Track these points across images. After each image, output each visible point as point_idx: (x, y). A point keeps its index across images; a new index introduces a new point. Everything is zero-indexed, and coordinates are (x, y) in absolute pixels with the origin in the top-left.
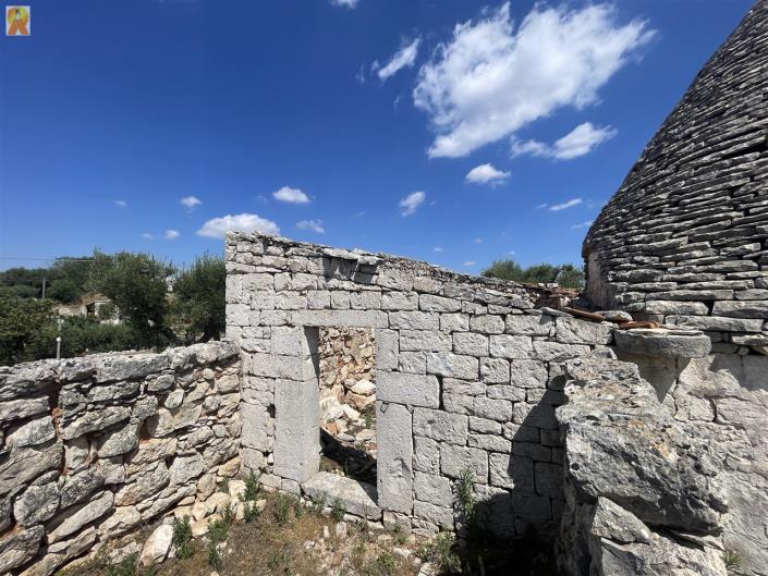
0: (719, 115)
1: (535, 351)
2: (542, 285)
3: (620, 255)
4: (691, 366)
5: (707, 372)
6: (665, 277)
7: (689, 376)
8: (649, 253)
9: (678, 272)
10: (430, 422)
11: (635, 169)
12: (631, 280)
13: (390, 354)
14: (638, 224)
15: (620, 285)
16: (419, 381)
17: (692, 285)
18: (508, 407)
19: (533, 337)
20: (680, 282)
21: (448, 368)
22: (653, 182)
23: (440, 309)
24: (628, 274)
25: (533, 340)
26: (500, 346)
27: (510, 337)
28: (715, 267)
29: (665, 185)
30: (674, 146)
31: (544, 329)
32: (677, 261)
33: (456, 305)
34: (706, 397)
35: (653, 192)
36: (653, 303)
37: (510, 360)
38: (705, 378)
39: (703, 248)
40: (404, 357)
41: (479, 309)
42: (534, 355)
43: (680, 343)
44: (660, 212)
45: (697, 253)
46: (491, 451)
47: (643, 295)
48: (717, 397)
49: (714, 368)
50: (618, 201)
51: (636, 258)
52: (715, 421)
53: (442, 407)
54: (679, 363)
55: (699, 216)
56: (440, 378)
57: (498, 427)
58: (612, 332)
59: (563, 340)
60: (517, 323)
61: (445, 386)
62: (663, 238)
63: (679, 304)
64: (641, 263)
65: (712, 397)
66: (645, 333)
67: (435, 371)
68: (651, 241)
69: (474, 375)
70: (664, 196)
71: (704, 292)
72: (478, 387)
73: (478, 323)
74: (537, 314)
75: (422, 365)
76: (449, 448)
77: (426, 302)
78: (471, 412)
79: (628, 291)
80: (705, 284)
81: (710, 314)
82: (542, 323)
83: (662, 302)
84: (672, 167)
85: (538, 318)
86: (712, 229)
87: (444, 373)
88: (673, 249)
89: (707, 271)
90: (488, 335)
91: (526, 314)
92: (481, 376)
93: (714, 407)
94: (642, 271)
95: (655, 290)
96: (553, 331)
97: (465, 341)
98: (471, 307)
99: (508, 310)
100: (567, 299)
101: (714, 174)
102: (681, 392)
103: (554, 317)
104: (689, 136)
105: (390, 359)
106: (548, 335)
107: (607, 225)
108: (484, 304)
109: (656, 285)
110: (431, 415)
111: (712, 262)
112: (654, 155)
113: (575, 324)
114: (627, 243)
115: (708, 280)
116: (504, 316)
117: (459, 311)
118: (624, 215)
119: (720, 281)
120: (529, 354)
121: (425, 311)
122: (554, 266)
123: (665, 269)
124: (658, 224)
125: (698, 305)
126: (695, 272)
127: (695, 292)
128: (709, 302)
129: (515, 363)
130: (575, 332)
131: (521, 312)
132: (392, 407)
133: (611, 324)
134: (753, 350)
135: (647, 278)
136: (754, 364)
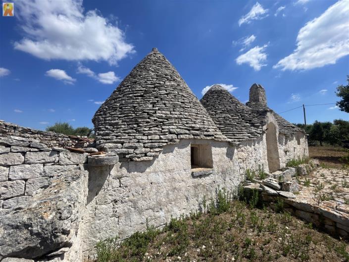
0: (135, 82)
1: (44, 172)
2: (79, 136)
4: (115, 167)
5: (119, 169)
6: (113, 134)
7: (113, 172)
8: (111, 125)
9: (117, 133)
11: (114, 93)
12: (103, 135)
14: (109, 113)
15: (99, 137)
17: (119, 137)
19: (44, 164)
20: (117, 136)
22: (116, 99)
24: (102, 132)
25: (44, 166)
27: (27, 166)
28: (127, 131)
29: (119, 101)
30: (124, 88)
31: (53, 159)
32: (117, 128)
34: (118, 178)
35: (115, 102)
36: (106, 144)
37: (26, 180)
38: (118, 171)
39: (125, 125)
41: (3, 149)
42: (44, 174)
43: (108, 159)
44: (116, 110)
45: (123, 126)
47: (105, 141)
48: (121, 178)
49: (121, 168)
51: (107, 126)
52: (120, 187)
54: (110, 167)
55: (126, 113)
58: (87, 157)
59: (62, 163)
60: (32, 157)
62: (115, 120)
63: (114, 144)
64: (107, 128)
65: (119, 178)
68: (112, 120)
70: (118, 104)
71: (122, 140)
74: (48, 151)
79: (102, 139)
80: (123, 137)
81: (122, 148)
82: (50, 155)
83: (110, 144)
84: (122, 95)
85: (48, 153)
86: (128, 119)
88: (117, 124)
89: (124, 133)
90: (9, 166)
91: (41, 151)
93: (120, 181)
94: (106, 131)
95: (109, 139)
96: (57, 159)
99: (28, 149)
100: (88, 143)
101: (132, 100)
102: (111, 179)
103: (58, 152)
104: (128, 86)
106: (54, 162)
107: (101, 112)
108: (8, 146)
109: (109, 137)
111: (126, 130)
112: (119, 90)
113: (70, 155)
114: (105, 120)
115: (124, 136)
116: (24, 153)
118: (106, 109)
119: (127, 136)
120: (41, 174)
122: (90, 128)
123: (113, 131)
124: (115, 114)
125: (119, 145)
126: (121, 133)
127: (119, 140)
128: (122, 143)
129: (29, 181)
130: (69, 159)
131: (36, 150)
133: (87, 154)
134: (131, 159)
135: (108, 134)
136: (131, 164)
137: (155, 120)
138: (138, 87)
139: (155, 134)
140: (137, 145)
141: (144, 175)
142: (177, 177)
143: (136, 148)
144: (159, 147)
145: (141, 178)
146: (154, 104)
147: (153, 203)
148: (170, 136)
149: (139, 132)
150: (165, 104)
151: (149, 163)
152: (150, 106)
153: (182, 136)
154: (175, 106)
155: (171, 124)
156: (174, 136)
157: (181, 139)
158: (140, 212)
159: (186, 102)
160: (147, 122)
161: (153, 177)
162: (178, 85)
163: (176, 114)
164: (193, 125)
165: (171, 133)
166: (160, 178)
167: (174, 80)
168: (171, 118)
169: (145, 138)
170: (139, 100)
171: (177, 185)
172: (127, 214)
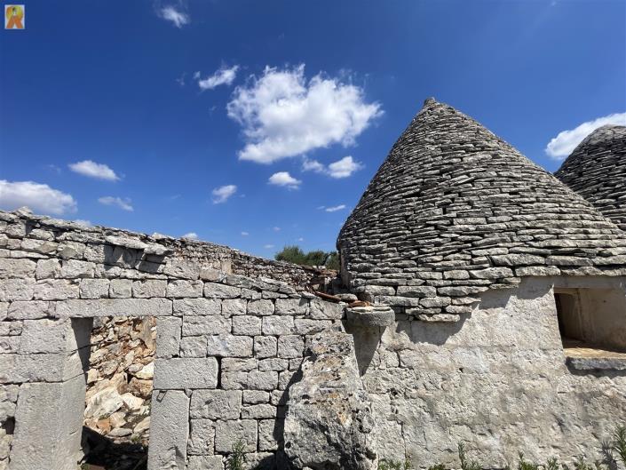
1: (295, 327)
2: (315, 266)
3: (354, 252)
4: (387, 329)
5: (395, 333)
6: (376, 269)
7: (386, 338)
8: (369, 252)
9: (382, 266)
10: (207, 403)
11: (364, 196)
12: (359, 270)
13: (172, 341)
14: (364, 232)
15: (353, 273)
16: (198, 364)
17: (388, 275)
18: (274, 376)
19: (295, 316)
20: (383, 273)
21: (227, 349)
22: (372, 206)
23: (223, 295)
24: (357, 266)
25: (294, 319)
26: (270, 325)
27: (278, 317)
28: (399, 264)
29: (377, 209)
30: (382, 185)
31: (302, 309)
32: (382, 258)
33: (236, 292)
34: (395, 350)
35: (371, 212)
36: (368, 287)
37: (277, 337)
38: (394, 338)
39: (393, 251)
40: (186, 343)
41: (255, 295)
42: (295, 331)
43: (379, 316)
44: (374, 225)
45: (391, 254)
46: (260, 419)
47: (364, 281)
48: (400, 350)
49: (398, 331)
50: (355, 215)
51: (363, 255)
52: (400, 366)
53: (219, 386)
54: (381, 330)
55: (392, 231)
56: (219, 358)
57: (267, 395)
58: (345, 309)
59: (314, 317)
60: (283, 305)
61: (223, 365)
62: (375, 243)
63: (382, 288)
64: (364, 259)
65: (398, 350)
66: (362, 311)
67: (215, 353)
68: (369, 244)
69: (249, 352)
70: (376, 216)
71: (394, 280)
72: (252, 363)
73: (254, 307)
74: (297, 298)
75: (203, 349)
76: (224, 424)
77: (210, 289)
78: (245, 386)
79: (358, 277)
80: (394, 275)
81: (396, 295)
82: (301, 304)
83: (374, 287)
84: (381, 198)
85: (298, 301)
86: (398, 240)
87: (223, 353)
88: (379, 250)
89: (395, 266)
90: (261, 316)
91: (290, 298)
92: (254, 353)
93: (399, 356)
94: (364, 264)
95: (370, 278)
96: (308, 311)
97: (242, 323)
98: (249, 293)
99: (278, 295)
100: (329, 279)
101: (400, 206)
102: (383, 349)
103: (309, 299)
105: (172, 346)
106: (305, 314)
107: (349, 231)
108: (259, 291)
109: (371, 274)
110: (209, 396)
111: (396, 261)
112: (373, 189)
113: (323, 304)
114: (359, 244)
115: (396, 272)
116: (274, 300)
117: (239, 297)
118: (357, 225)
119: (400, 274)
120: (292, 330)
121: (209, 298)
123: (375, 263)
124: (373, 233)
125: (391, 289)
126: (390, 267)
127: (389, 280)
128: (395, 286)
129: (281, 339)
130: (322, 311)
131: (286, 296)
132: (169, 394)
133: (344, 304)
134: (415, 317)
135: (367, 269)
136: (416, 327)
137: (453, 239)
138: (408, 180)
139: (458, 267)
140: (423, 289)
141: (442, 349)
142: (524, 364)
143: (422, 296)
144: (471, 295)
145: (439, 356)
146: (445, 207)
147: (469, 414)
148: (495, 272)
149: (420, 263)
150: (469, 203)
151: (453, 328)
152: (439, 212)
153: (525, 271)
154: (494, 205)
155: (494, 244)
156: (505, 271)
157: (524, 277)
158: (444, 425)
159: (524, 191)
160: (438, 244)
161: (463, 357)
162: (495, 156)
163: (502, 221)
164: (555, 243)
165: (494, 264)
166: (482, 362)
167: (483, 149)
168: (490, 231)
169: (437, 275)
170: (414, 202)
171: (527, 384)
172: (418, 423)
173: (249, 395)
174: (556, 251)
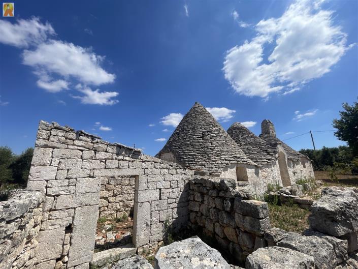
3: (183, 155)
8: (190, 155)
10: (157, 205)
13: (145, 184)
16: (154, 192)
18: (177, 193)
19: (182, 174)
21: (163, 186)
23: (161, 167)
26: (176, 178)
27: (177, 175)
31: (184, 172)
33: (165, 166)
37: (177, 181)
40: (149, 185)
41: (171, 168)
42: (182, 179)
46: (172, 209)
51: (188, 156)
53: (160, 199)
56: (160, 189)
57: (175, 200)
58: (195, 172)
59: (187, 174)
60: (178, 171)
61: (162, 192)
62: (191, 152)
67: (159, 187)
69: (169, 187)
71: (203, 164)
72: (170, 190)
73: (171, 172)
75: (155, 187)
76: (162, 212)
77: (157, 165)
78: (168, 198)
85: (183, 169)
87: (162, 187)
90: (172, 175)
92: (171, 186)
97: (168, 177)
98: (169, 167)
99: (177, 167)
103: (185, 169)
105: (145, 186)
108: (172, 166)
110: (157, 203)
113: (189, 170)
116: (176, 169)
117: (166, 168)
121: (156, 168)
128: (204, 166)
129: (179, 182)
130: (189, 173)
131: (179, 168)
132: (145, 204)
136: (211, 176)
137: (216, 153)
139: (218, 160)
140: (212, 166)
143: (212, 168)
144: (222, 168)
148: (226, 162)
149: (209, 159)
150: (217, 143)
152: (210, 144)
153: (231, 162)
155: (224, 155)
156: (228, 162)
160: (212, 154)
165: (226, 160)
168: (223, 151)
169: (214, 162)
173: (170, 201)
174: (236, 157)
